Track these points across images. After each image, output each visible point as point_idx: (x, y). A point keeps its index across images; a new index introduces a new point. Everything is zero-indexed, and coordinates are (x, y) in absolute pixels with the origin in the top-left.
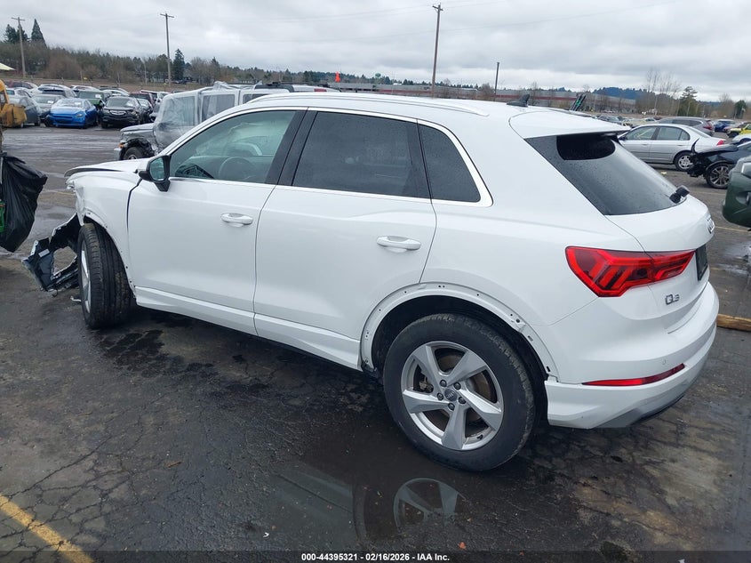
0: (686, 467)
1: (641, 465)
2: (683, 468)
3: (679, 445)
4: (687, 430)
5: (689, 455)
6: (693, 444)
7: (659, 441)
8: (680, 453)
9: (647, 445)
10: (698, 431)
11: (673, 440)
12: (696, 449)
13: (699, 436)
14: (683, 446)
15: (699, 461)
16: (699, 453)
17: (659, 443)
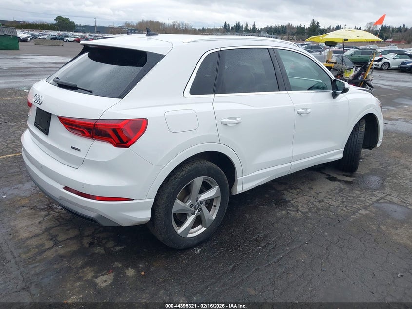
0: (32, 224)
1: (49, 212)
2: (33, 222)
3: (46, 231)
4: (51, 243)
5: (36, 230)
6: (41, 237)
7: (56, 226)
8: (41, 228)
9: (58, 221)
10: (47, 247)
11: (51, 232)
12: (37, 236)
13: (43, 245)
14: (43, 233)
15: (30, 231)
16: (34, 235)
17: (55, 225)
